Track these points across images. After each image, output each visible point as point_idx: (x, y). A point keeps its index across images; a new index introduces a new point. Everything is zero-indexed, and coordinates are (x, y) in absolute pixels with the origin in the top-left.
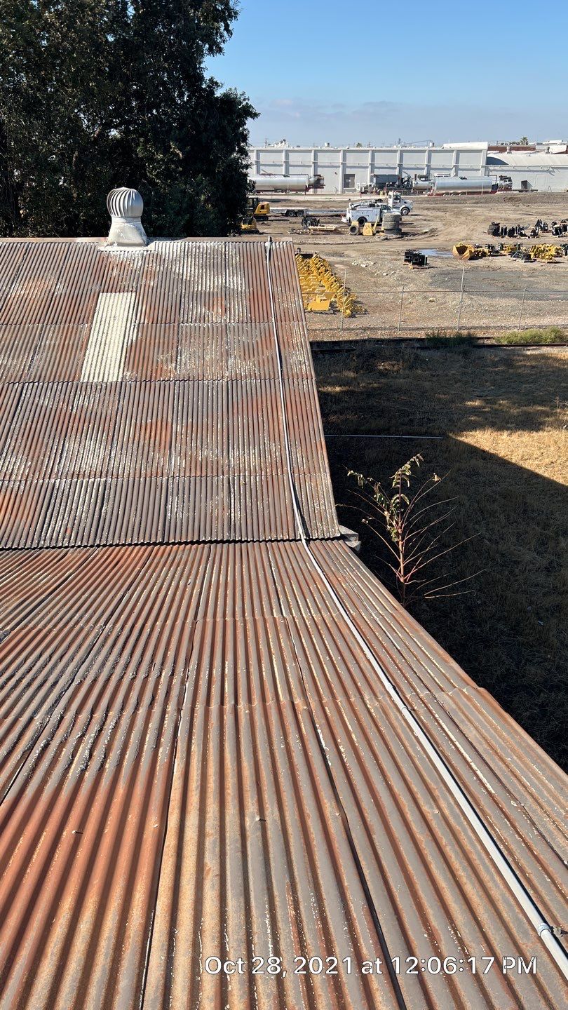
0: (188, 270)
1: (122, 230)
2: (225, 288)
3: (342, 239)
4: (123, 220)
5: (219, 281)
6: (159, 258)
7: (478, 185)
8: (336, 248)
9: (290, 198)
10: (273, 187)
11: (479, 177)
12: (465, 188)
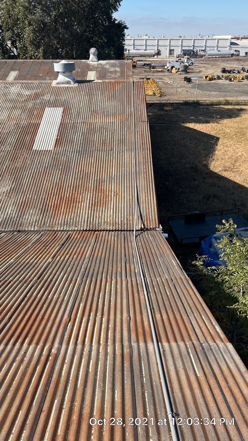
0: (107, 67)
1: (93, 58)
2: (115, 70)
3: (164, 74)
4: (93, 56)
5: (114, 69)
6: (101, 64)
7: (225, 54)
8: (160, 77)
9: (146, 59)
10: (140, 55)
11: (226, 50)
12: (219, 55)
